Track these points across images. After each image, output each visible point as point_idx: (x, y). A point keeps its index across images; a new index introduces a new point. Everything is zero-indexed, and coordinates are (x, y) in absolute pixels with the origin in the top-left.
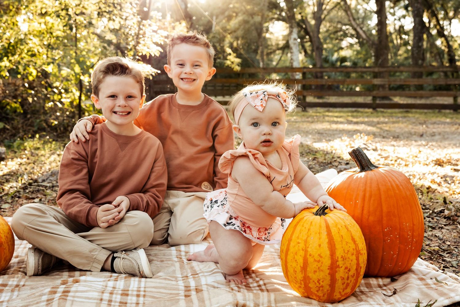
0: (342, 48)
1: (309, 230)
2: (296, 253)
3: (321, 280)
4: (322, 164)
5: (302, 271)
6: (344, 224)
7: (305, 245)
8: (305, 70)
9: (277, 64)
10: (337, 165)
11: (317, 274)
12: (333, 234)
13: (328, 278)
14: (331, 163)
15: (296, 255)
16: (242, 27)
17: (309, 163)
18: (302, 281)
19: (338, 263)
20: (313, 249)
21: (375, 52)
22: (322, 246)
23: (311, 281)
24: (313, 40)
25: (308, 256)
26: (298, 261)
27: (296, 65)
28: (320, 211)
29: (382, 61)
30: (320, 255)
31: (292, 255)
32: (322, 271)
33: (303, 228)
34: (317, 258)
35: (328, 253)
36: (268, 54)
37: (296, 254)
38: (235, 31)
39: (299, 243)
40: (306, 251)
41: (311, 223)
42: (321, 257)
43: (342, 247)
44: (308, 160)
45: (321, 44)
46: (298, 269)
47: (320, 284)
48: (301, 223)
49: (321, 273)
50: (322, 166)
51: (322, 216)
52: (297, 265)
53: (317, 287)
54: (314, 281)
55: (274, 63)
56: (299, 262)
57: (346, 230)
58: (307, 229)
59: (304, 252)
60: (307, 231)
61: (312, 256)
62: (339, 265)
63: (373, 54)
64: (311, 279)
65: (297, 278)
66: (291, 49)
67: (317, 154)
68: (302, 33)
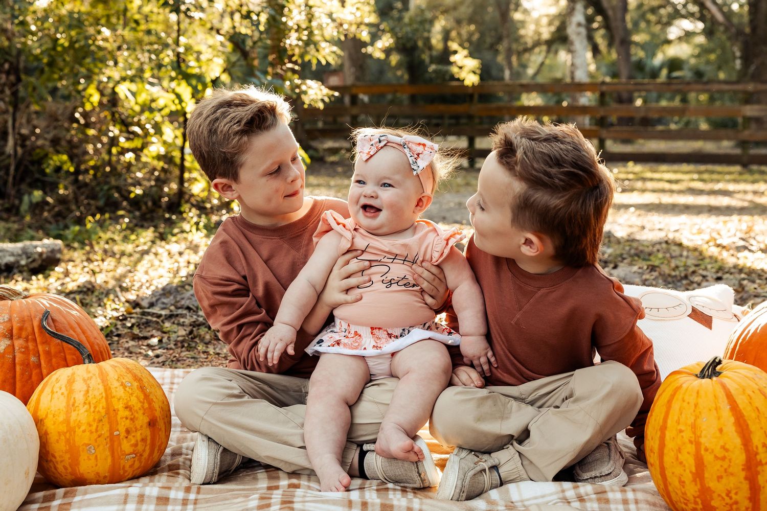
0: (669, 42)
1: (696, 405)
2: (679, 448)
3: (733, 492)
4: (670, 279)
5: (694, 480)
6: (757, 387)
7: (694, 433)
8: (604, 88)
9: (536, 74)
10: (699, 281)
11: (724, 481)
12: (741, 406)
13: (745, 486)
14: (686, 277)
15: (680, 452)
17: (644, 277)
18: (698, 497)
19: (758, 457)
20: (709, 439)
21: (741, 51)
22: (725, 430)
23: (715, 495)
24: (613, 24)
25: (703, 452)
26: (685, 462)
27: (581, 76)
28: (708, 369)
29: (757, 68)
30: (723, 447)
31: (672, 454)
32: (732, 474)
33: (685, 404)
34: (720, 453)
35: (738, 441)
36: (520, 54)
37: (679, 450)
38: (455, 8)
39: (681, 431)
40: (698, 445)
41: (698, 393)
42: (727, 450)
43: (761, 428)
44: (640, 271)
45: (628, 33)
46: (688, 477)
47: (731, 498)
48: (679, 396)
49: (732, 478)
50: (670, 283)
51: (714, 378)
52: (685, 470)
53: (727, 504)
54: (719, 495)
55: (530, 71)
56: (687, 465)
57: (763, 397)
58: (692, 404)
59: (693, 446)
60: (693, 407)
61: (710, 451)
62: (761, 461)
63: (738, 54)
64: (714, 492)
65: (689, 495)
66: (572, 43)
67: (652, 258)
68: (590, 11)
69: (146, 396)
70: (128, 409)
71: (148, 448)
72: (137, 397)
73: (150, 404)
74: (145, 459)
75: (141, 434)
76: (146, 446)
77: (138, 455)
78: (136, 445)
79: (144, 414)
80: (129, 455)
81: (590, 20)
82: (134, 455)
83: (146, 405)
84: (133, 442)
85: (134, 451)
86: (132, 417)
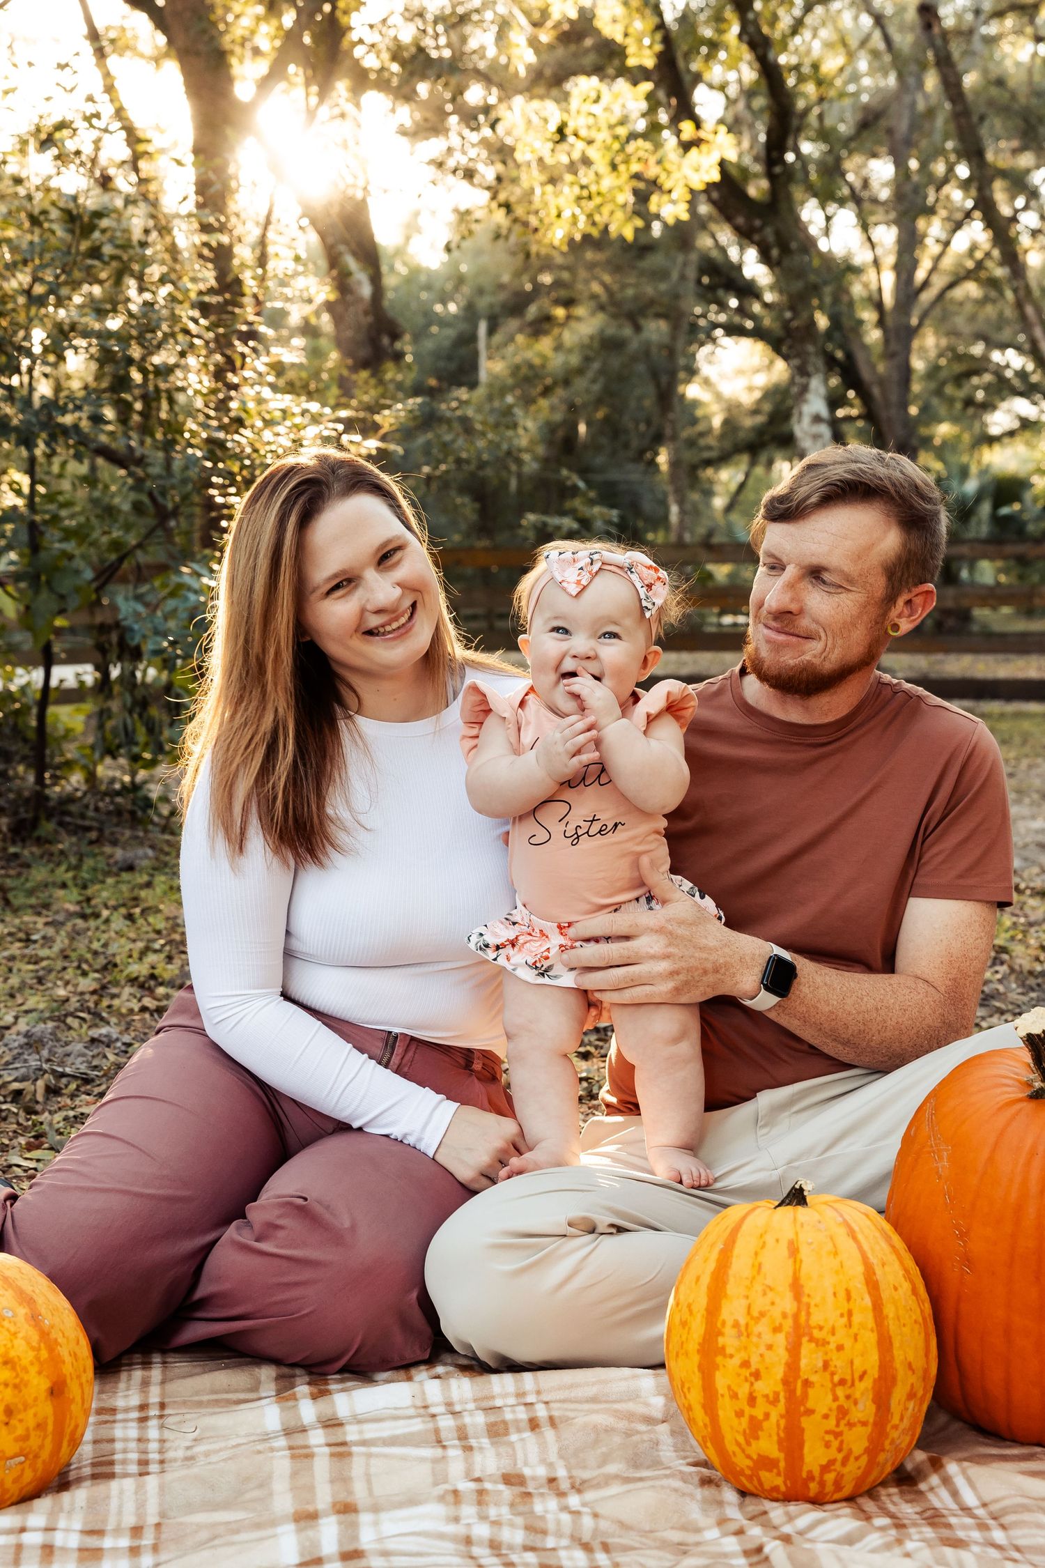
0: (991, 440)
9: (730, 506)
16: (596, 365)
19: (721, 1341)
24: (883, 413)
36: (696, 469)
43: (747, 1296)
45: (913, 424)
55: (719, 502)
62: (723, 1348)
68: (834, 381)
69: (44, 1335)
70: (9, 1366)
71: (48, 1442)
72: (27, 1340)
73: (51, 1350)
74: (44, 1462)
75: (35, 1415)
76: (45, 1437)
77: (31, 1456)
78: (25, 1438)
79: (40, 1373)
80: (12, 1458)
81: (835, 401)
82: (22, 1459)
83: (44, 1354)
84: (20, 1431)
85: (22, 1449)
86: (17, 1381)
